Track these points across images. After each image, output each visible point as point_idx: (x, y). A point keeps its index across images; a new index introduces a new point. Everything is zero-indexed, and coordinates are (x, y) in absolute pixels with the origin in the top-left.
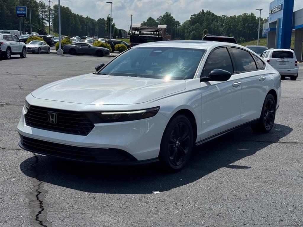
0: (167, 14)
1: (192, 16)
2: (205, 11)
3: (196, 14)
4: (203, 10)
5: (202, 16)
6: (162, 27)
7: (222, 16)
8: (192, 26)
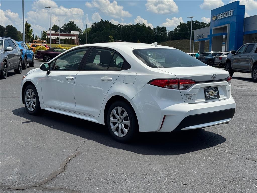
0: (71, 22)
1: (93, 24)
2: (104, 21)
3: (96, 23)
4: (102, 20)
5: (101, 24)
6: (75, 34)
7: (118, 25)
8: (94, 33)
